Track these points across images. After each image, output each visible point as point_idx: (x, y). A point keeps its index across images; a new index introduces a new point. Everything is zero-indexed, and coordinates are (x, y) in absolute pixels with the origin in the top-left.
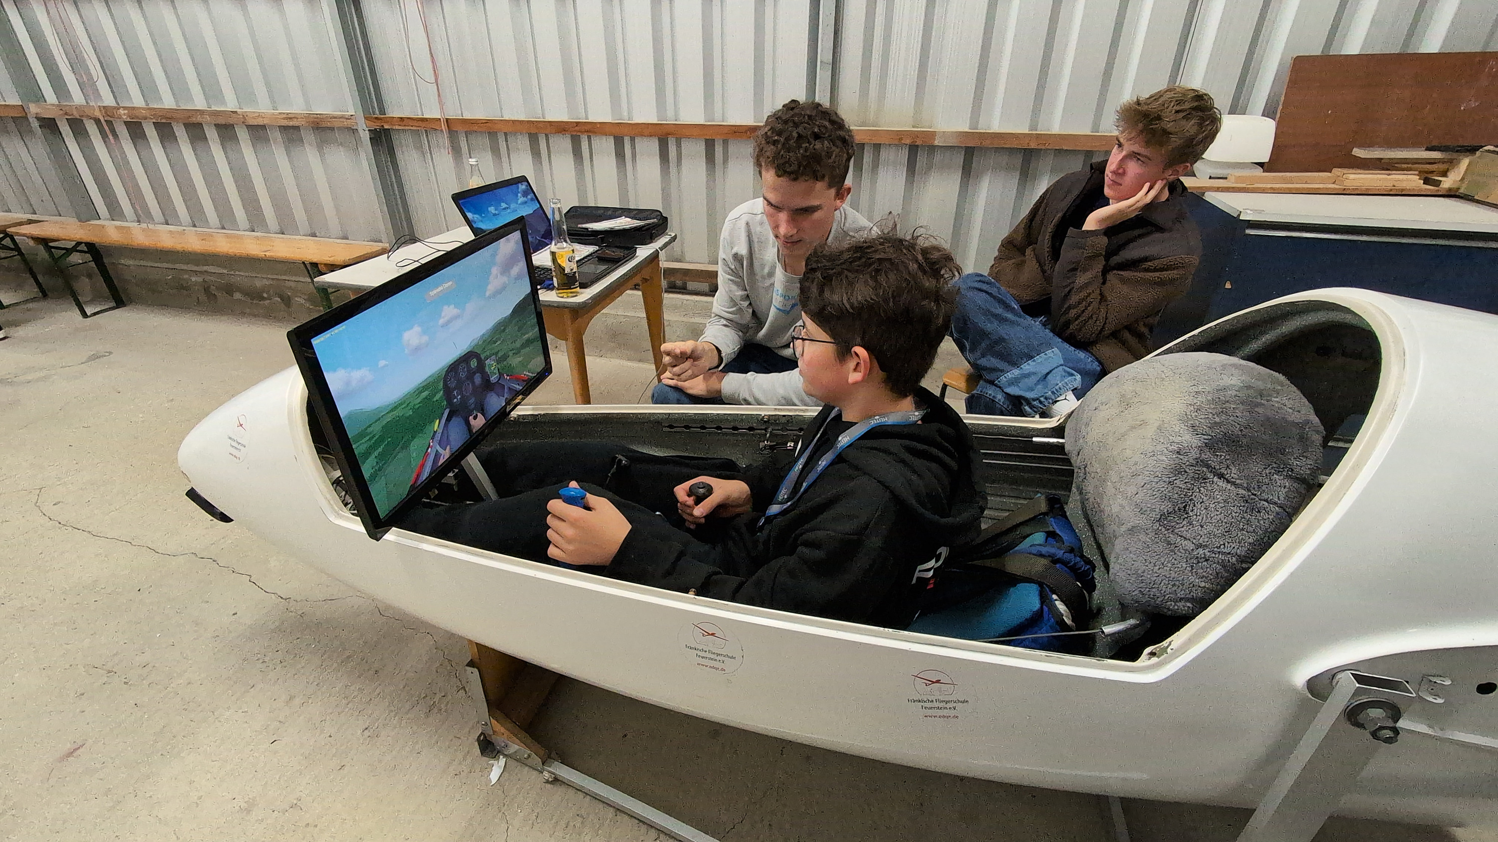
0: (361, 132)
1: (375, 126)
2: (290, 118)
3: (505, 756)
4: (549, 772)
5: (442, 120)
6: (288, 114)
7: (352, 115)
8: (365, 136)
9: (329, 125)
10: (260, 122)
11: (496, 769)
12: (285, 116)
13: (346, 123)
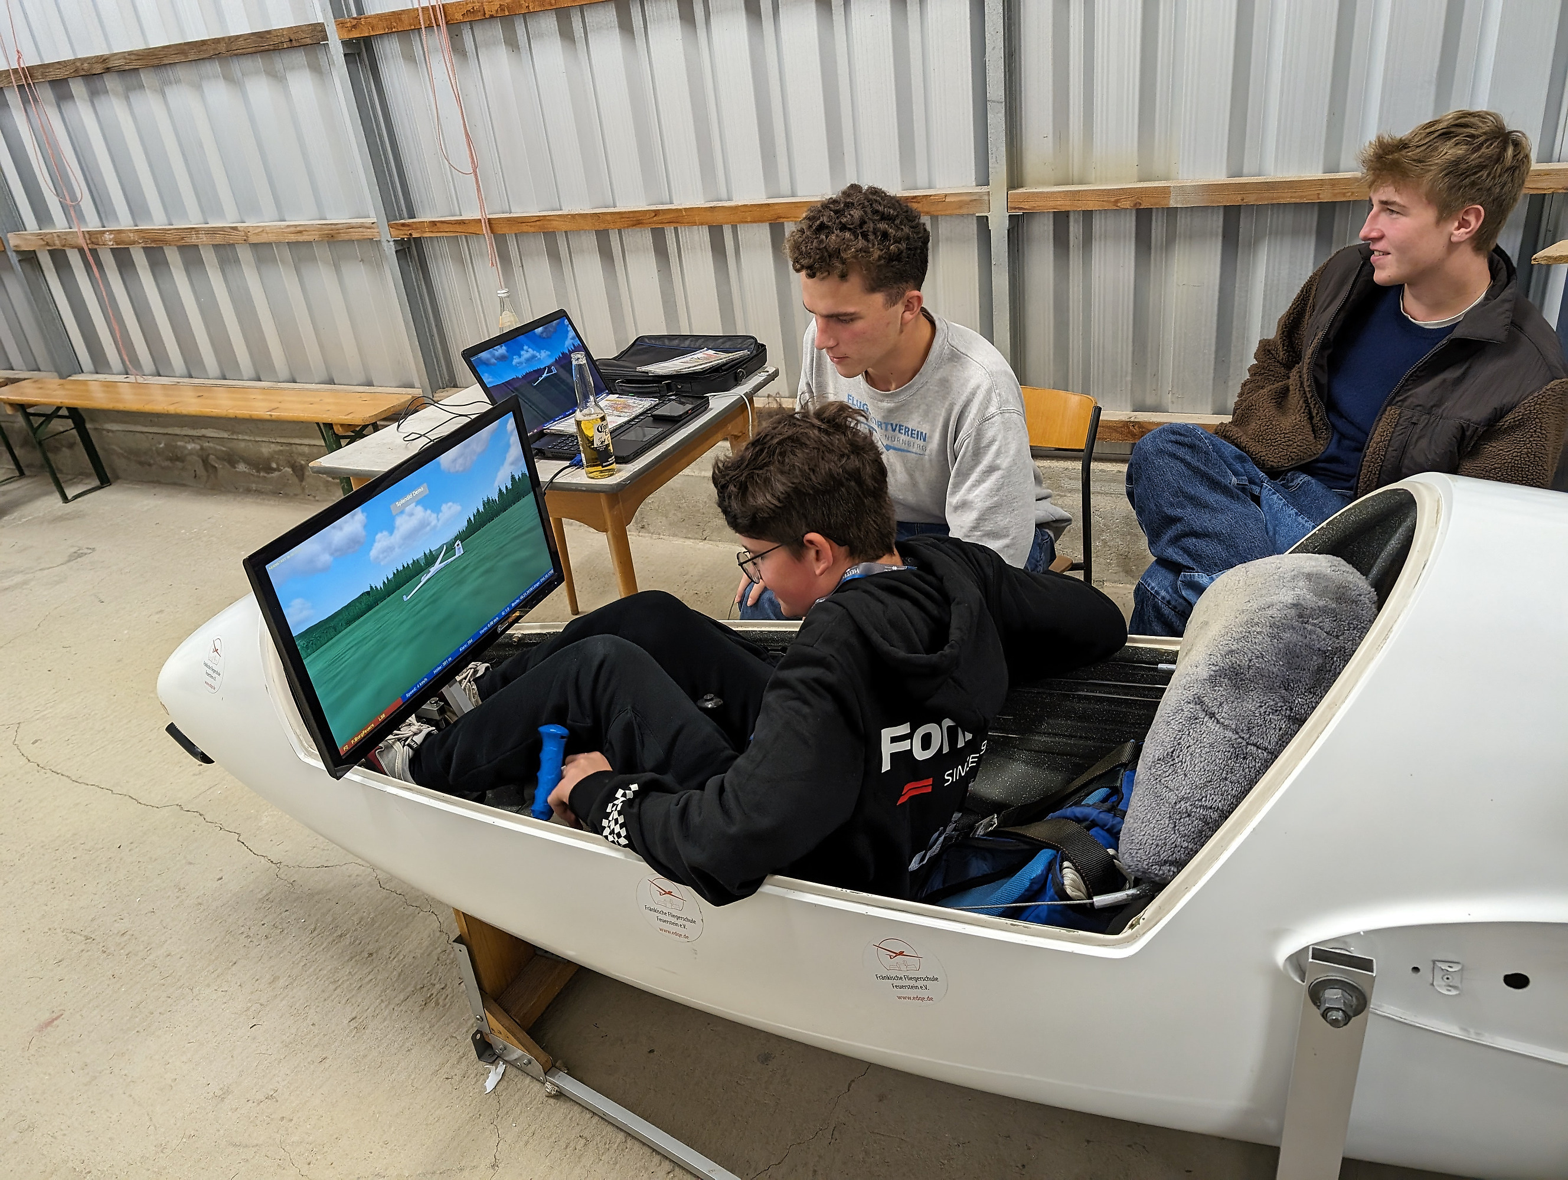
0: (385, 244)
1: (402, 235)
2: (300, 232)
3: (505, 1062)
4: (552, 1083)
5: (483, 221)
6: (296, 226)
7: (373, 223)
8: (390, 249)
9: (346, 237)
10: (264, 238)
11: (494, 1075)
12: (292, 229)
13: (368, 233)
